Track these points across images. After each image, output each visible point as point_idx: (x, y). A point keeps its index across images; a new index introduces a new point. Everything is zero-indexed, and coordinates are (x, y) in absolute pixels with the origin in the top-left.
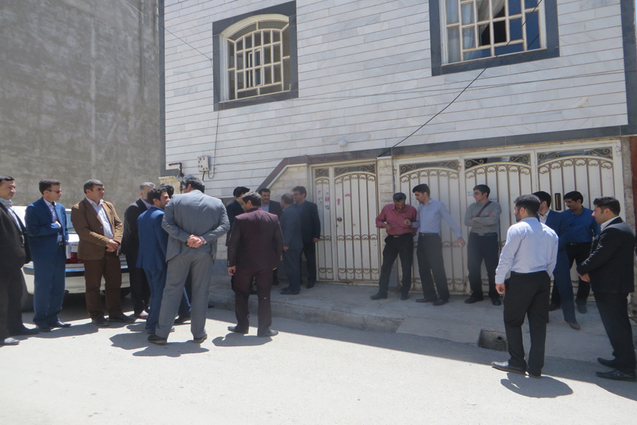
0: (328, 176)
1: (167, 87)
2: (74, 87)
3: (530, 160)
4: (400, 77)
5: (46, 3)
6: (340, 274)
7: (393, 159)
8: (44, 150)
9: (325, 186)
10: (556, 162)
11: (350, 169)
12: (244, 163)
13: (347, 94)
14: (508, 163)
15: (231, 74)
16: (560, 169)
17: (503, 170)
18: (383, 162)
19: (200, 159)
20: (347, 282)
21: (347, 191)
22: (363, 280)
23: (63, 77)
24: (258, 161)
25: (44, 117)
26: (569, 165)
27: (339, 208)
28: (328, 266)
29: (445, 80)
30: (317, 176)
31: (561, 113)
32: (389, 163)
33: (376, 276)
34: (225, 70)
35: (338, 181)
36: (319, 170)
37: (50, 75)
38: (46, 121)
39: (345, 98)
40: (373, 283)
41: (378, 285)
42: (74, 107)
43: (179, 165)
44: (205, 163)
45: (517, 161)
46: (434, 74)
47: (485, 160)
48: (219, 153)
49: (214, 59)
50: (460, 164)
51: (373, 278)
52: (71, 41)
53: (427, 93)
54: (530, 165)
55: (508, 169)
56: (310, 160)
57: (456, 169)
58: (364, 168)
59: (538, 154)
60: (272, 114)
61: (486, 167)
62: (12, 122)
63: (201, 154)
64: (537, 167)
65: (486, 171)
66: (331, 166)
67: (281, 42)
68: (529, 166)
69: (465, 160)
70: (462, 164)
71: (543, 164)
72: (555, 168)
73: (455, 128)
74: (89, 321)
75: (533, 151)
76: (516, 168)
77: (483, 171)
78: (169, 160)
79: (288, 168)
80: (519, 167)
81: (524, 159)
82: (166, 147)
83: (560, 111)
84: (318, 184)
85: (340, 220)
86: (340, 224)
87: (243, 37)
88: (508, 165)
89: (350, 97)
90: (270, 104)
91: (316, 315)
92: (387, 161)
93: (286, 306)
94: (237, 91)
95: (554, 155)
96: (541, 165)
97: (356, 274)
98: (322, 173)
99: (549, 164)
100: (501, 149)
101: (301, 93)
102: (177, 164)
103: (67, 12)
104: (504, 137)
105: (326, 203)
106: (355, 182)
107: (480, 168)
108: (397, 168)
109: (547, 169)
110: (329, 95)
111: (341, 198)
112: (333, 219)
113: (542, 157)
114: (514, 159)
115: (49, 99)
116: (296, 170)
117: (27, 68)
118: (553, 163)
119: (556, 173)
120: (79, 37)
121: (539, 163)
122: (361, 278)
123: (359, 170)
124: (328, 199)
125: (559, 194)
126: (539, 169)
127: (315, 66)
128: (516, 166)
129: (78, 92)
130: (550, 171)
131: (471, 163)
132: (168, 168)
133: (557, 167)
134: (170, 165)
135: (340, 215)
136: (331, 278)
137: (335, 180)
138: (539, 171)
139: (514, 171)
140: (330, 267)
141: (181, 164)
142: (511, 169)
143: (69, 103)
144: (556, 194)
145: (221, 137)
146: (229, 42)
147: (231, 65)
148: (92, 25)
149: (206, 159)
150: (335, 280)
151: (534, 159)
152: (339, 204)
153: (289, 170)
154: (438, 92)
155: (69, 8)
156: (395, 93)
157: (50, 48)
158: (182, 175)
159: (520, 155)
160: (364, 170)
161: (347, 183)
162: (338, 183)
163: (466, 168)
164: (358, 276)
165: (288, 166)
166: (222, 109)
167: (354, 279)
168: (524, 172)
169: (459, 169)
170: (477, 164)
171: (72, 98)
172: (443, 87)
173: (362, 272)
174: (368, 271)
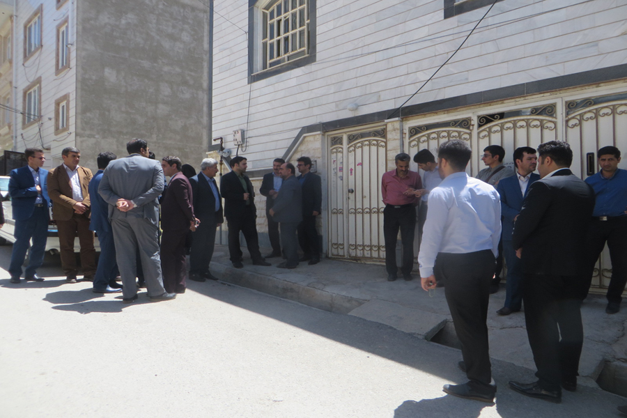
0: (342, 144)
1: (214, 65)
2: (188, 78)
3: (555, 112)
4: (412, 25)
5: (164, 4)
6: (351, 251)
7: (402, 121)
8: (161, 135)
9: (340, 155)
10: (589, 111)
11: (362, 135)
12: (269, 134)
13: (359, 52)
14: (529, 117)
15: (265, 45)
16: (595, 120)
17: (522, 127)
18: (393, 124)
19: (235, 133)
20: (356, 259)
21: (359, 160)
22: (371, 258)
23: (178, 70)
24: (281, 132)
25: (161, 106)
26: (607, 114)
27: (351, 178)
28: (340, 241)
29: (458, 21)
30: (333, 145)
31: (597, 45)
32: (397, 125)
33: (383, 254)
34: (259, 41)
35: (351, 149)
36: (335, 138)
37: (166, 69)
38: (163, 109)
39: (356, 57)
40: (380, 261)
41: (384, 264)
42: (187, 96)
43: (220, 140)
44: (239, 136)
45: (540, 114)
46: (446, 17)
47: (502, 115)
48: (252, 126)
49: (249, 32)
50: (472, 123)
51: (382, 256)
52: (186, 37)
53: (439, 40)
54: (556, 118)
55: (528, 125)
56: (326, 127)
57: (468, 128)
58: (376, 134)
59: (566, 102)
60: (293, 82)
61: (502, 123)
62: (134, 111)
63: (235, 129)
64: (565, 119)
65: (502, 128)
66: (345, 133)
67: (305, 5)
68: (554, 120)
69: (478, 117)
70: (475, 122)
71: (573, 115)
72: (588, 119)
73: (467, 79)
74: (65, 278)
75: (559, 100)
76: (538, 123)
77: (498, 128)
78: (214, 135)
79: (305, 137)
80: (541, 121)
81: (549, 110)
82: (213, 123)
83: (595, 43)
84: (333, 153)
85: (352, 191)
86: (352, 196)
87: (275, 6)
88: (528, 119)
89: (362, 55)
90: (292, 71)
91: (292, 290)
92: (395, 123)
93: (269, 279)
94: (269, 62)
95: (588, 102)
96: (570, 117)
97: (365, 251)
98: (337, 141)
99: (580, 115)
100: (521, 100)
101: (319, 56)
102: (218, 139)
103: (182, 10)
104: (524, 84)
105: (340, 174)
106: (366, 149)
107: (495, 125)
108: (406, 131)
109: (577, 122)
110: (343, 56)
111: (353, 169)
112: (346, 190)
113: (571, 106)
114: (536, 111)
115: (166, 90)
116: (311, 138)
117: (146, 64)
118: (585, 113)
119: (589, 126)
120: (193, 33)
121: (567, 114)
122: (369, 256)
123: (370, 136)
124: (341, 169)
125: (593, 154)
126: (567, 121)
127: (331, 25)
128: (538, 120)
129: (191, 82)
130: (580, 124)
131: (486, 120)
132: (214, 143)
133: (591, 118)
134: (215, 140)
135: (351, 187)
136: (342, 254)
137: (349, 148)
138: (567, 125)
139: (535, 126)
140: (342, 243)
141: (221, 138)
142: (532, 124)
143: (183, 93)
144: (588, 154)
145: (253, 110)
146: (264, 13)
147: (265, 36)
148: (205, 20)
149: (240, 132)
150: (346, 257)
151: (560, 110)
152: (351, 175)
153: (306, 139)
154: (451, 38)
155: (184, 6)
156: (405, 44)
157: (167, 44)
158: (222, 149)
159: (544, 106)
160: (375, 136)
161: (359, 151)
162: (351, 152)
163: (480, 126)
164: (367, 254)
165: (305, 135)
166: (254, 81)
167: (364, 258)
168: (547, 127)
169: (471, 128)
170: (491, 121)
171: (185, 88)
172: (456, 31)
173: (371, 250)
174: (377, 249)
